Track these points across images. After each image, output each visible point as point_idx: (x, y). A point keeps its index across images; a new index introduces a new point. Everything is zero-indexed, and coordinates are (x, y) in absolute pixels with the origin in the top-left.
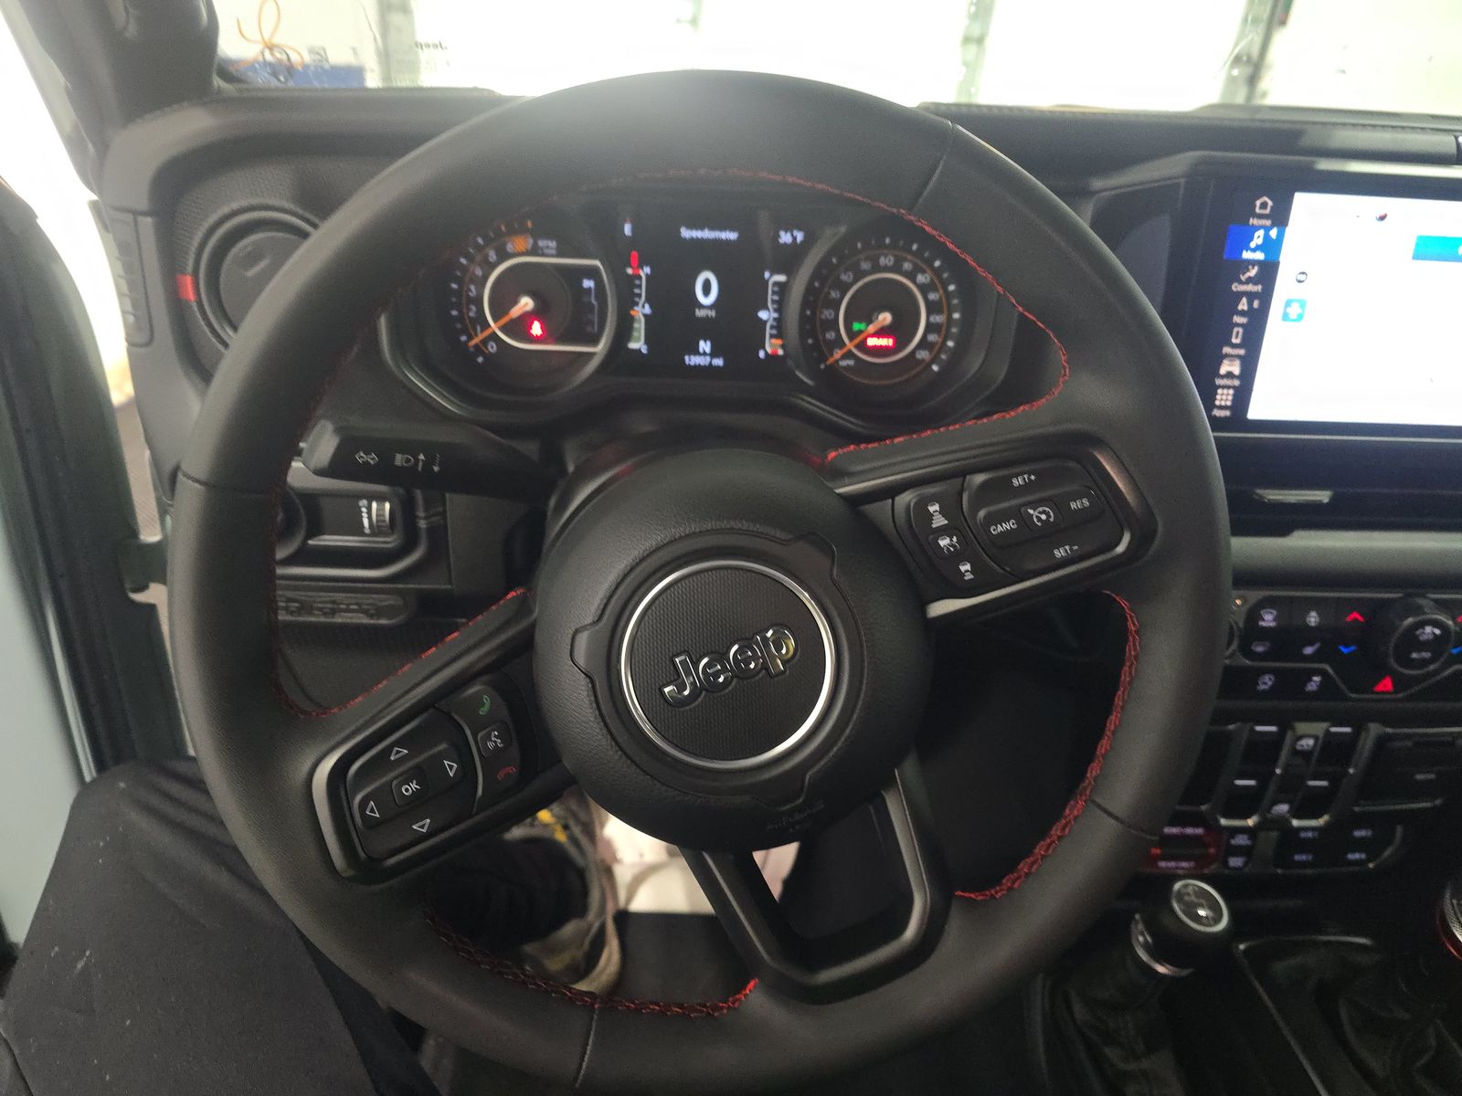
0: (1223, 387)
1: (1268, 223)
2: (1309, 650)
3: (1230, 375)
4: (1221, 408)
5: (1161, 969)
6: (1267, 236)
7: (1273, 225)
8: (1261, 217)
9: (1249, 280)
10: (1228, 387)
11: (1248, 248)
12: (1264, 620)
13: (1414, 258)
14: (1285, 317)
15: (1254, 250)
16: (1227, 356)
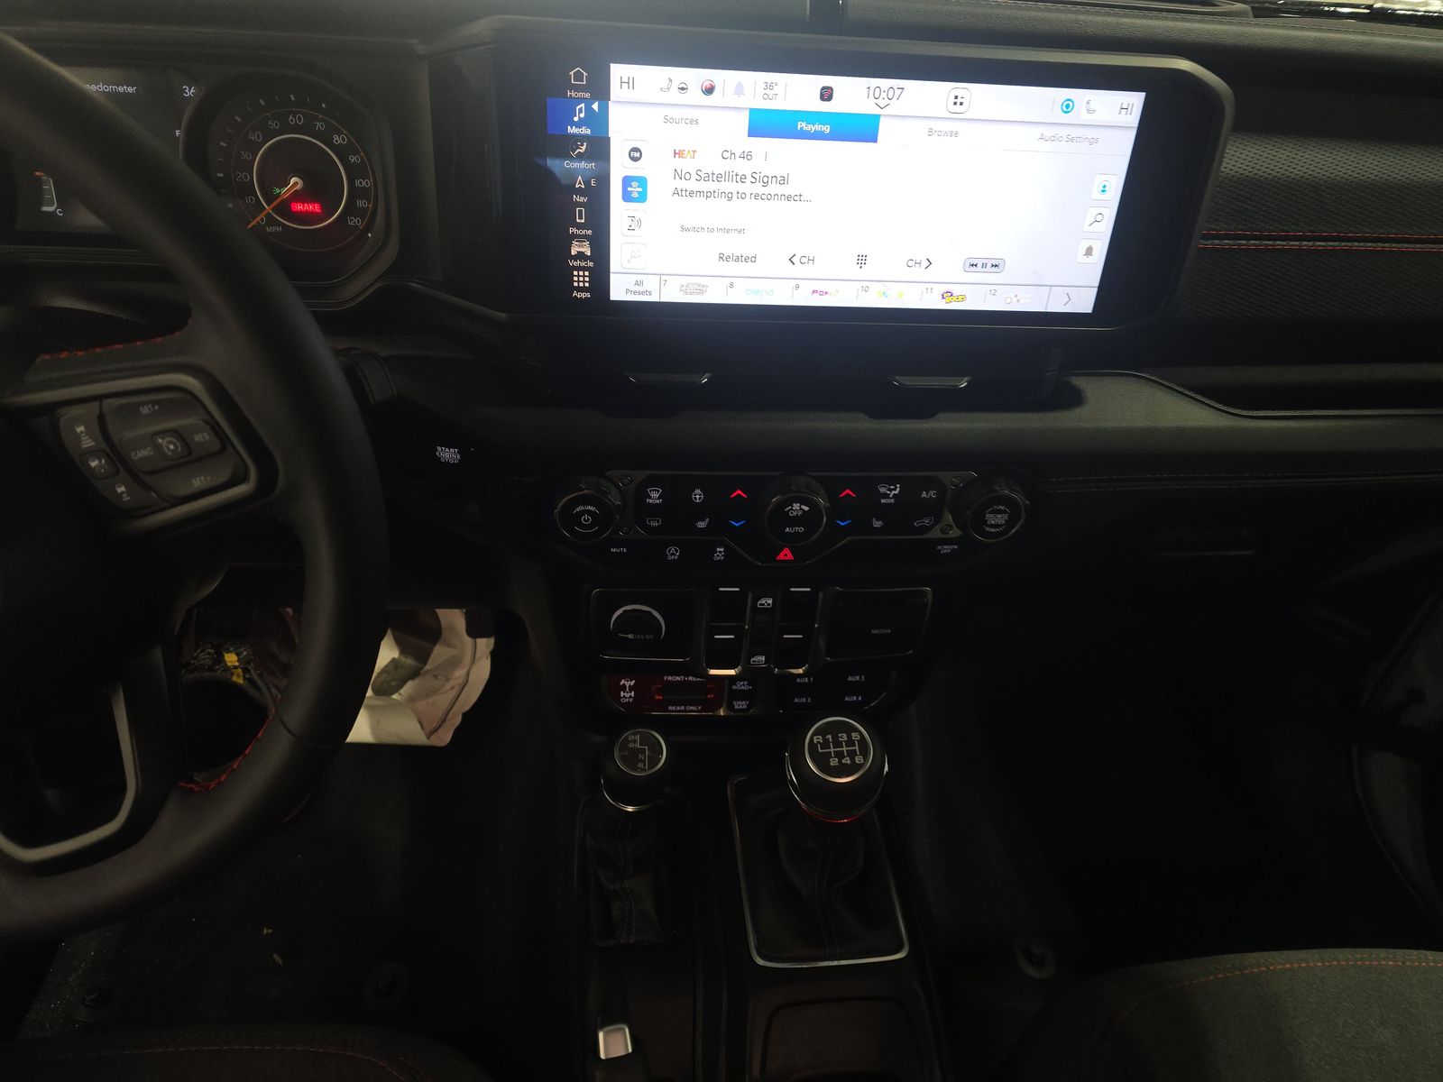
0: (579, 269)
1: (587, 95)
2: (701, 525)
3: (581, 256)
4: (580, 289)
5: (630, 809)
6: (589, 109)
7: (593, 99)
8: (577, 88)
9: (580, 157)
10: (584, 269)
11: (573, 124)
12: (650, 497)
13: (750, 135)
14: (627, 197)
15: (578, 125)
16: (575, 236)
